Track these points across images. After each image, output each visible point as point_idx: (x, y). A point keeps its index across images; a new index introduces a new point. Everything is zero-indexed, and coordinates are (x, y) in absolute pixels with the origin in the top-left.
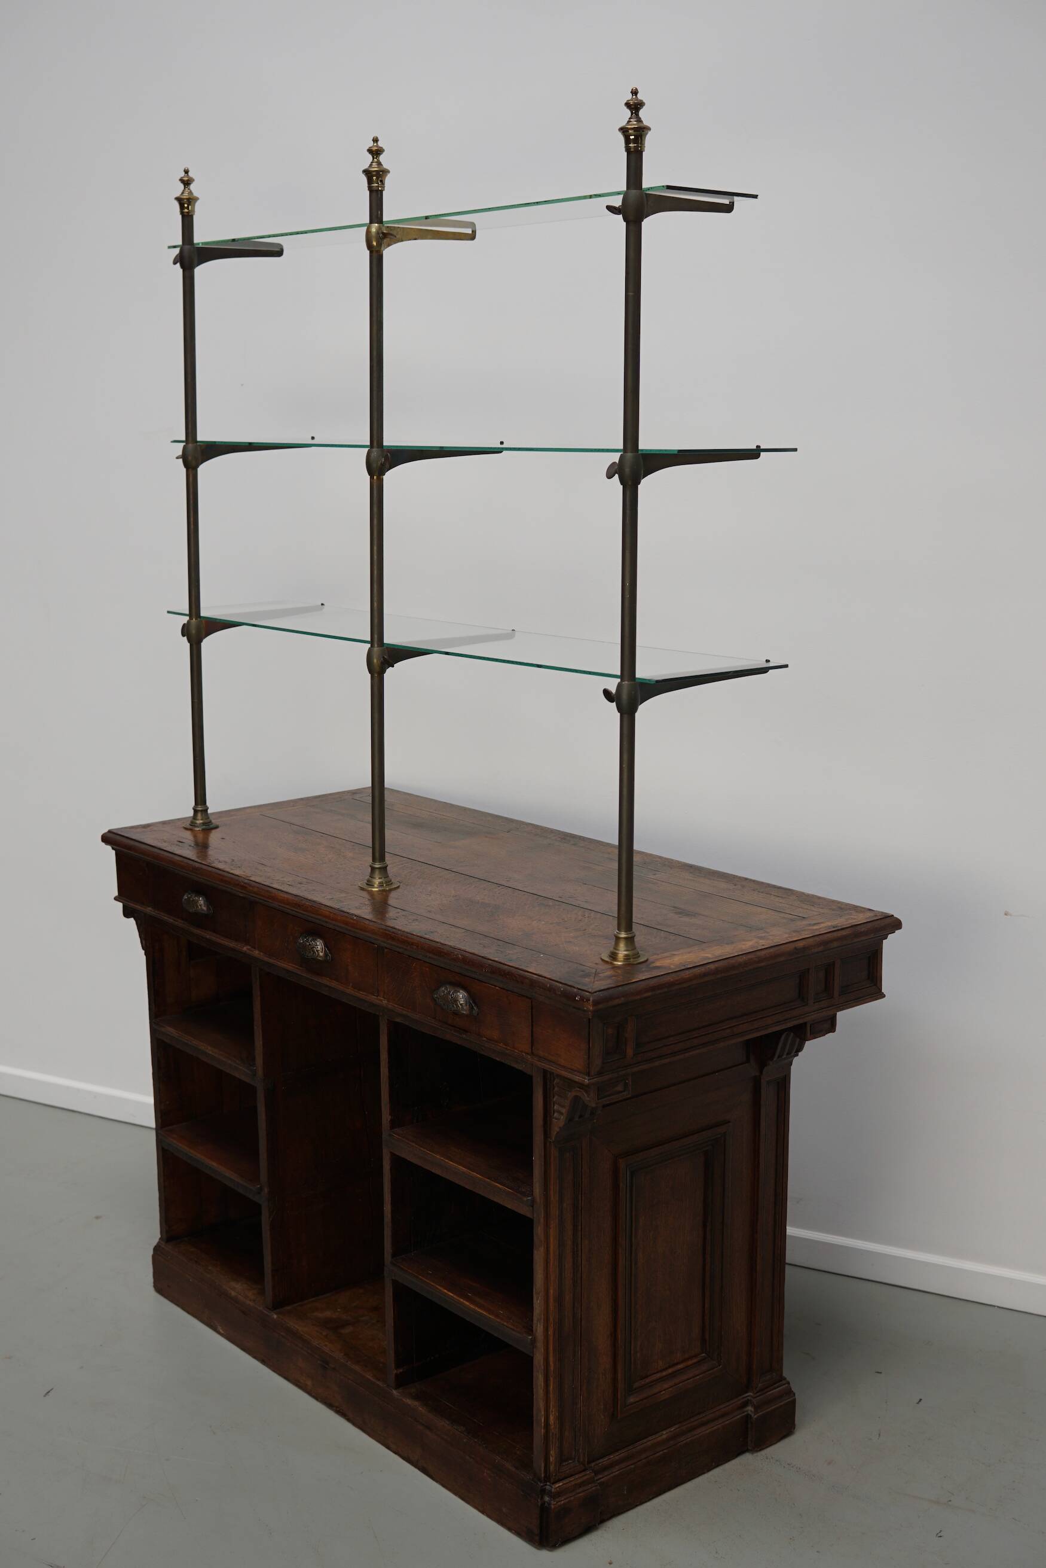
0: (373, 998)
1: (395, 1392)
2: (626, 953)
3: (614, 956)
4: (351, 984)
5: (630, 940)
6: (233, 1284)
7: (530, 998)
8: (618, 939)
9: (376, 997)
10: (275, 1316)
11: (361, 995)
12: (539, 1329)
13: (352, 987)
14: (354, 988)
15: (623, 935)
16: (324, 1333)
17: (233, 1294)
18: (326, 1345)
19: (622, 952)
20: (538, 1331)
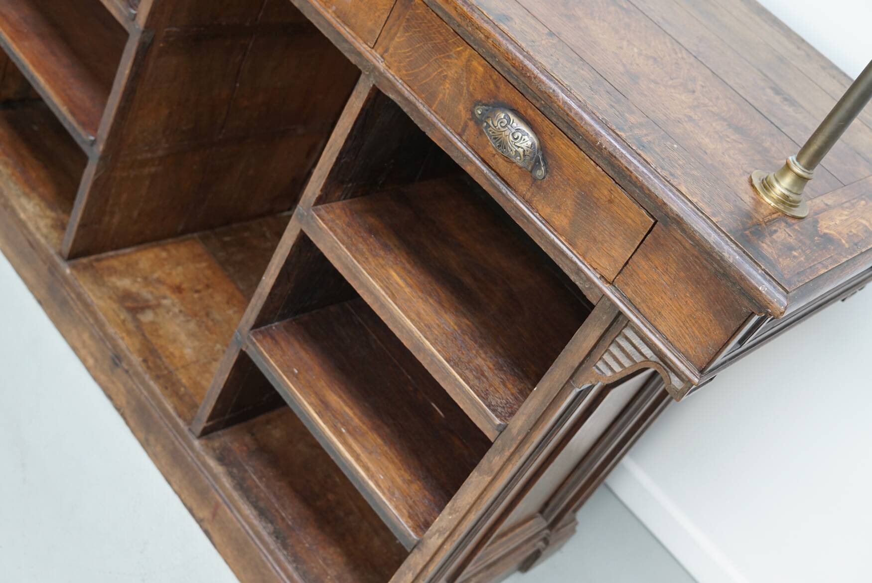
0: (363, 47)
1: (197, 443)
2: (787, 193)
3: (767, 186)
4: (334, 8)
5: (801, 180)
6: (24, 201)
7: (653, 218)
8: (787, 167)
9: (369, 49)
10: (68, 271)
11: (345, 31)
12: (433, 540)
13: (335, 12)
14: (338, 17)
15: (798, 169)
16: (122, 317)
17: (22, 216)
18: (123, 338)
19: (782, 187)
20: (432, 540)
